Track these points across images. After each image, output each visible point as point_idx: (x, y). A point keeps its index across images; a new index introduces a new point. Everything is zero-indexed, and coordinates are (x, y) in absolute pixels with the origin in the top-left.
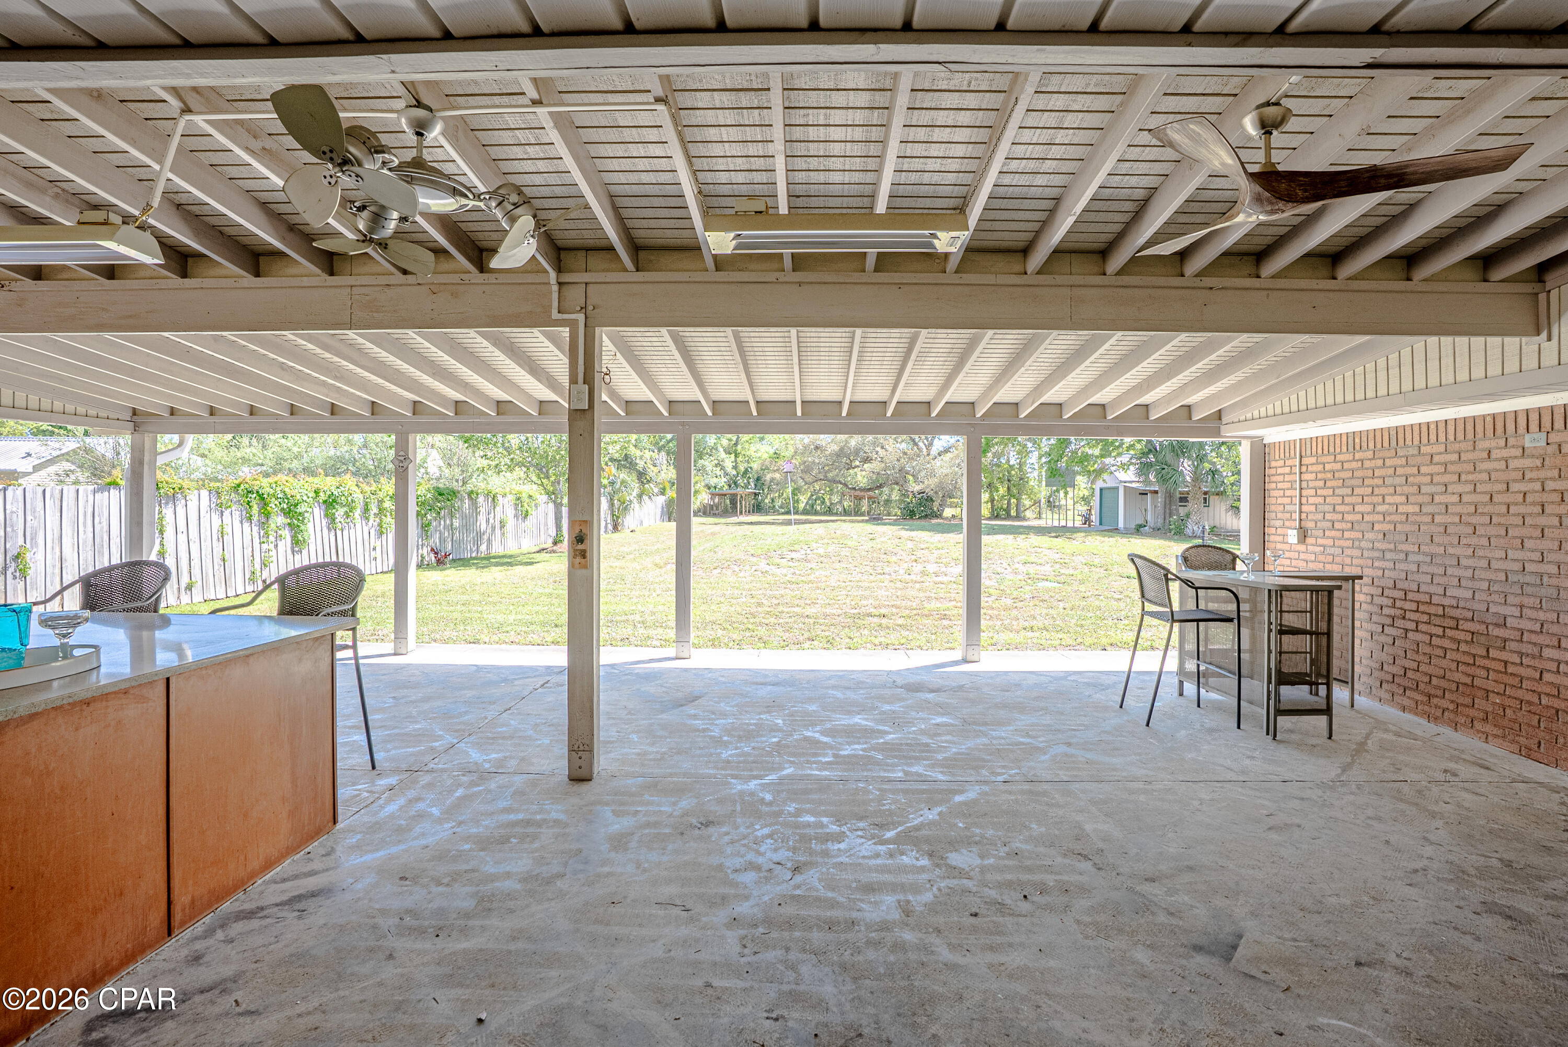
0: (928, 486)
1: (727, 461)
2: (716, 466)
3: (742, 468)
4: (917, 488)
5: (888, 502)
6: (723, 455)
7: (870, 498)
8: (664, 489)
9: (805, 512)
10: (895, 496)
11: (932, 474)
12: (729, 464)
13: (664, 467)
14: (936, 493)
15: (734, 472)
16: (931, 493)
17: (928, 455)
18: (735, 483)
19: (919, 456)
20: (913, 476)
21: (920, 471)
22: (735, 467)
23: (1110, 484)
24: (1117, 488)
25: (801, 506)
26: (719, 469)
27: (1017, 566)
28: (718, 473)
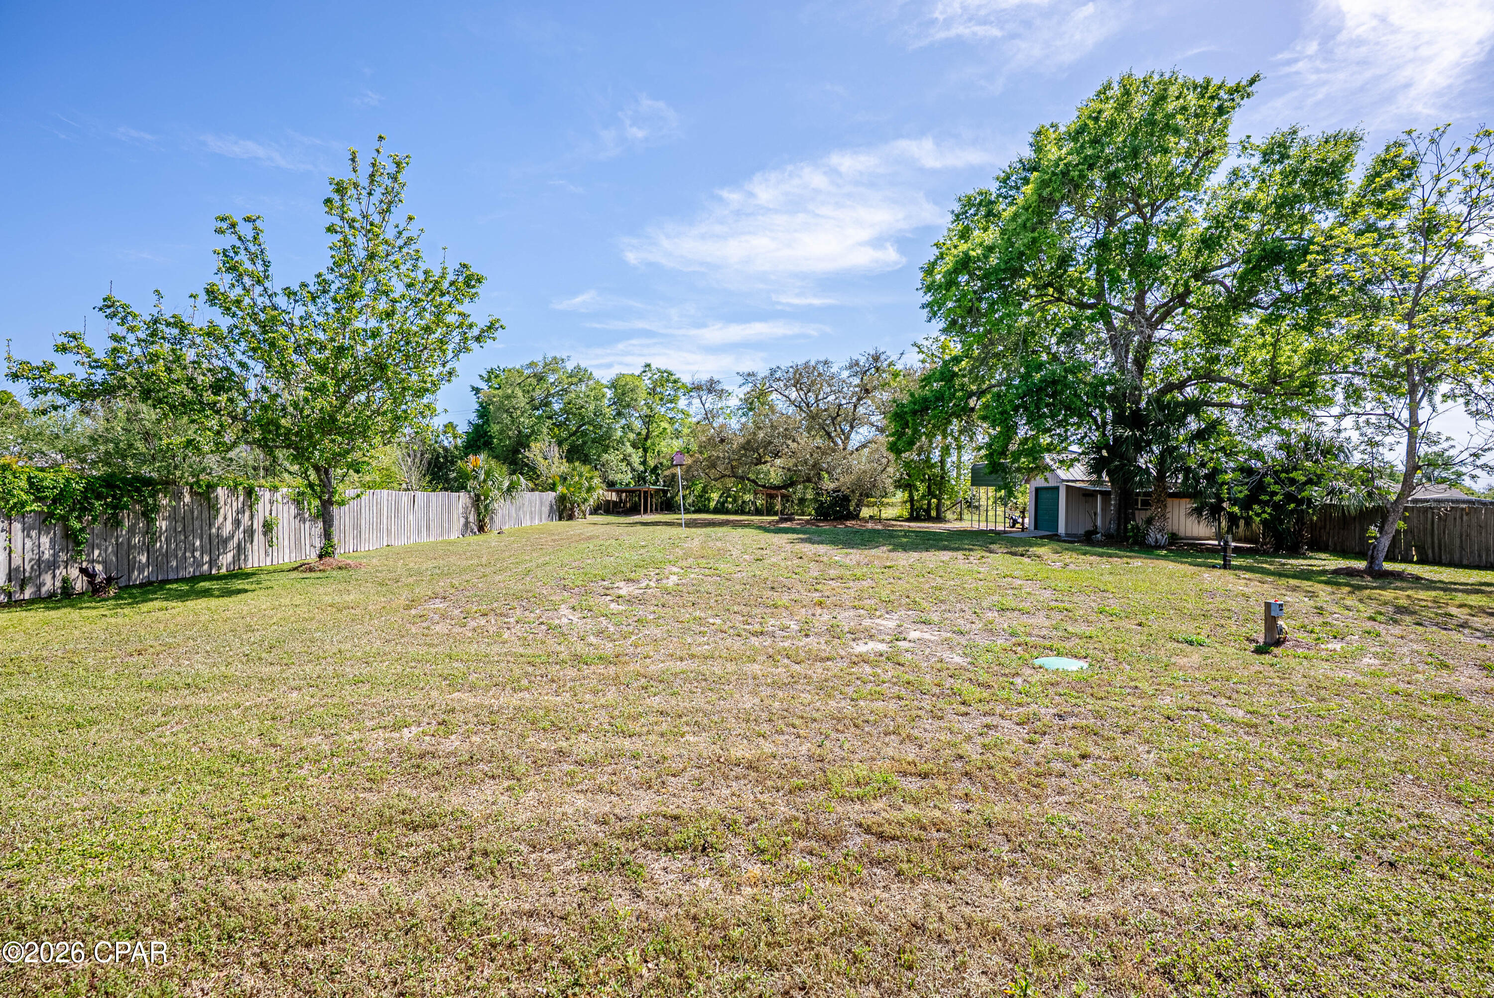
0: (845, 483)
1: (634, 456)
2: (622, 461)
3: (652, 463)
4: (832, 486)
5: (802, 501)
6: (630, 450)
7: (783, 496)
8: (554, 484)
9: (716, 511)
10: (810, 495)
11: (848, 471)
12: (636, 459)
13: (556, 460)
14: (853, 491)
15: (642, 468)
16: (847, 492)
17: (844, 449)
18: (644, 479)
19: (834, 451)
20: (828, 473)
21: (834, 468)
22: (644, 463)
23: (1052, 483)
24: (1057, 488)
25: (712, 504)
26: (624, 464)
27: (990, 615)
28: (624, 468)
